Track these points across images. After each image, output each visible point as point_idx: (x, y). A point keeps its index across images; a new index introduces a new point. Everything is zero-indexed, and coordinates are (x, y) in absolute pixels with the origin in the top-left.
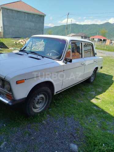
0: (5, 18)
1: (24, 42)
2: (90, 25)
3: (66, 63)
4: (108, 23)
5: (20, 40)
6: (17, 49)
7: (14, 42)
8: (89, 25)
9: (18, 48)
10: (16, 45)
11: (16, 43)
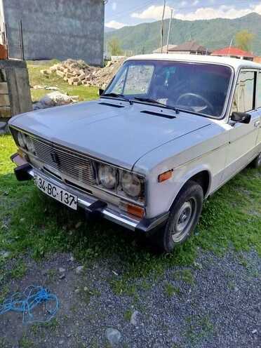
0: (10, 11)
1: (66, 70)
2: (211, 20)
3: (233, 125)
4: (255, 14)
5: (55, 67)
6: (51, 88)
7: (42, 71)
8: (207, 22)
9: (52, 86)
10: (48, 77)
11: (45, 72)
